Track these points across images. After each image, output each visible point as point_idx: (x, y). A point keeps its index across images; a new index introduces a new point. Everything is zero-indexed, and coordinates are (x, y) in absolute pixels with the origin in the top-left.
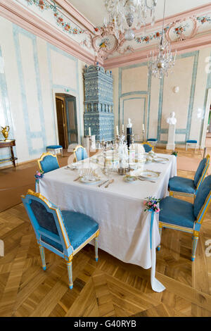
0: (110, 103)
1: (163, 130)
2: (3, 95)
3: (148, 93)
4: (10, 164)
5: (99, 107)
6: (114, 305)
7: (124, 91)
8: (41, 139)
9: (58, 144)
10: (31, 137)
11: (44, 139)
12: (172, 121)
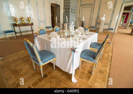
0: (75, 9)
1: (98, 23)
2: (28, 3)
3: (93, 5)
4: (31, 33)
5: (70, 10)
6: (56, 84)
7: (82, 4)
8: (44, 23)
9: (51, 26)
10: (40, 22)
11: (45, 23)
12: (103, 19)
